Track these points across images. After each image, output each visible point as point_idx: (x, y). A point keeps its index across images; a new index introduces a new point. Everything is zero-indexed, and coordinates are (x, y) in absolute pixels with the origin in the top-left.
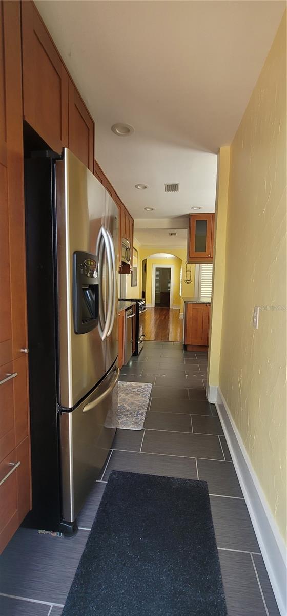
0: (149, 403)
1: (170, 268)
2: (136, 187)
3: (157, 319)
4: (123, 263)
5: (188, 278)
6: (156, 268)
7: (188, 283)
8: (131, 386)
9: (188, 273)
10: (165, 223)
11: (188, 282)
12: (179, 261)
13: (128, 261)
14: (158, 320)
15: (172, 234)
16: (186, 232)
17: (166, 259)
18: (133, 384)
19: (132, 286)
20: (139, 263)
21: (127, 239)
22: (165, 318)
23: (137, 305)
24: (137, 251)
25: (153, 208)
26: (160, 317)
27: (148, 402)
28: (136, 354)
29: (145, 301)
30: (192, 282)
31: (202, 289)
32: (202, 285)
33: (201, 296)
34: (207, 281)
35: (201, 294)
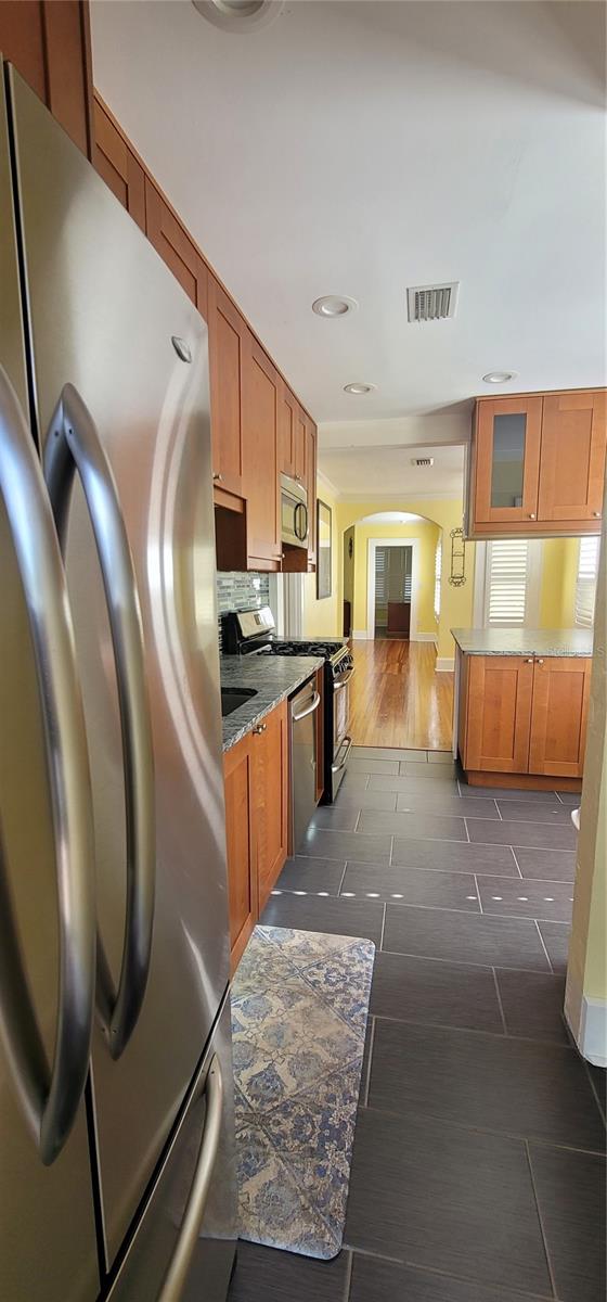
0: (365, 1056)
1: (411, 547)
2: (316, 306)
3: (382, 674)
4: (286, 547)
5: (458, 571)
6: (377, 547)
7: (457, 584)
8: (305, 950)
9: (458, 561)
10: (404, 430)
11: (457, 581)
12: (432, 528)
13: (302, 539)
14: (385, 678)
15: (419, 462)
16: (460, 453)
17: (398, 526)
18: (313, 939)
19: (318, 598)
20: (335, 539)
21: (295, 478)
22: (400, 670)
23: (327, 665)
24: (330, 510)
25: (367, 384)
26: (388, 666)
27: (360, 1053)
28: (326, 799)
29: (349, 644)
30: (468, 582)
31: (492, 598)
32: (492, 588)
33: (491, 615)
34: (509, 578)
35: (491, 609)
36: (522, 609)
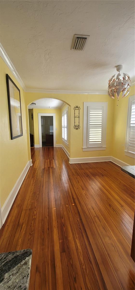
1: (53, 116)
5: (77, 124)
6: (41, 116)
7: (77, 129)
11: (77, 127)
19: (12, 139)
24: (19, 90)
30: (81, 128)
31: (90, 134)
32: (90, 130)
33: (90, 141)
34: (96, 126)
35: (90, 138)
36: (101, 138)
